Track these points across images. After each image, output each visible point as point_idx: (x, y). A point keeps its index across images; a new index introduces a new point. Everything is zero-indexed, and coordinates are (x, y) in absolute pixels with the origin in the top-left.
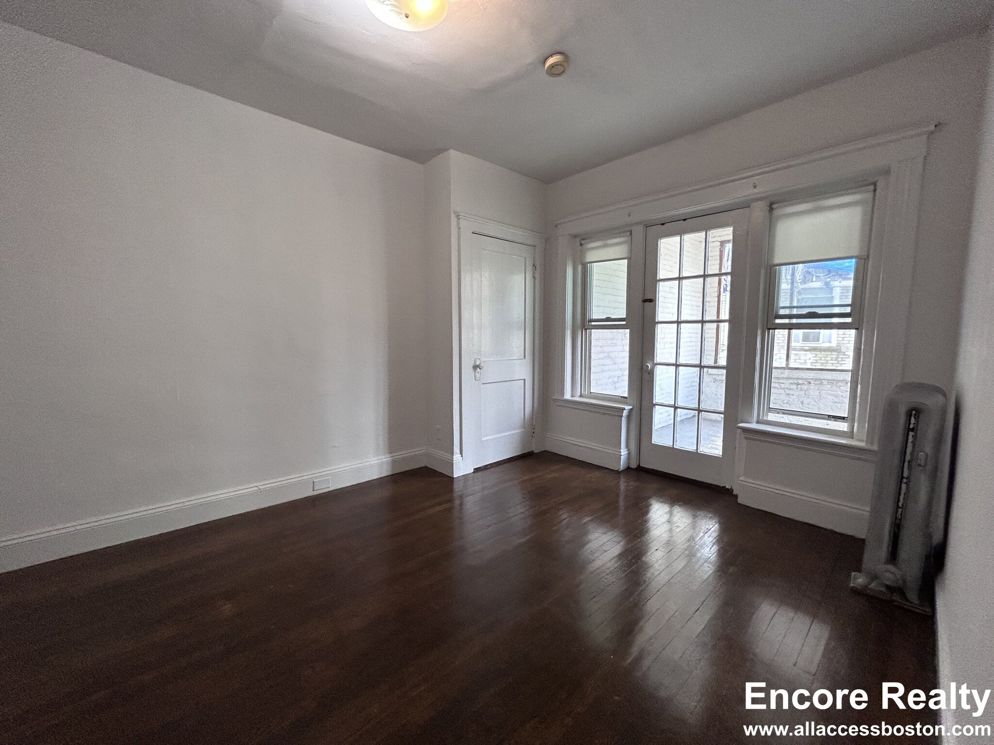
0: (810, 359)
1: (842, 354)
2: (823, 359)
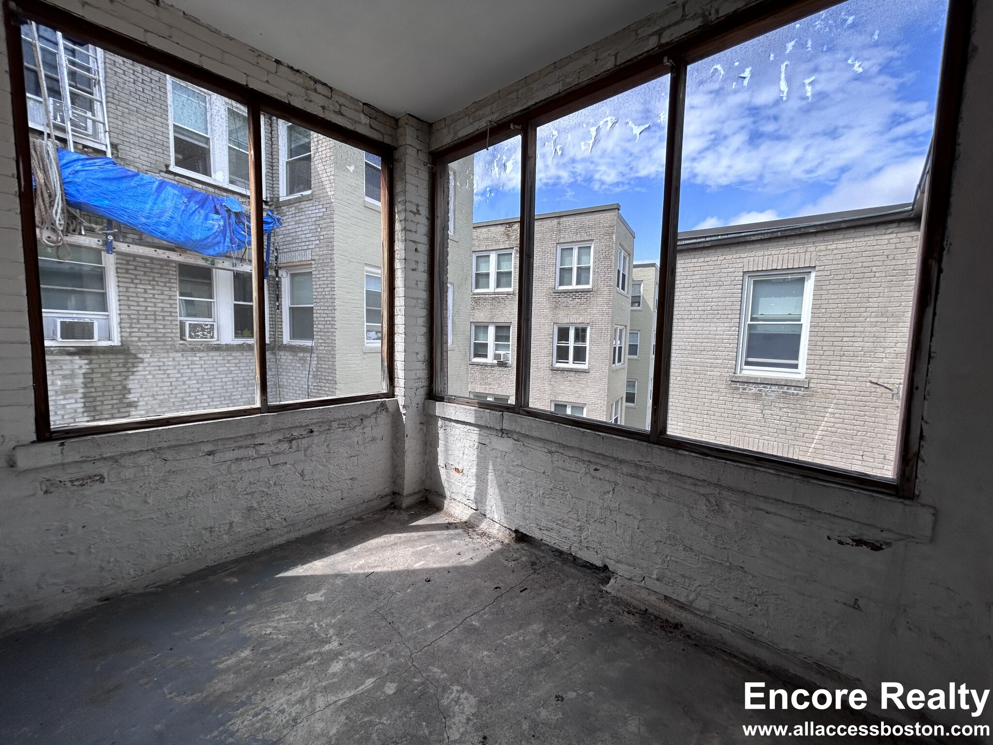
0: (81, 367)
1: (132, 357)
2: (103, 366)
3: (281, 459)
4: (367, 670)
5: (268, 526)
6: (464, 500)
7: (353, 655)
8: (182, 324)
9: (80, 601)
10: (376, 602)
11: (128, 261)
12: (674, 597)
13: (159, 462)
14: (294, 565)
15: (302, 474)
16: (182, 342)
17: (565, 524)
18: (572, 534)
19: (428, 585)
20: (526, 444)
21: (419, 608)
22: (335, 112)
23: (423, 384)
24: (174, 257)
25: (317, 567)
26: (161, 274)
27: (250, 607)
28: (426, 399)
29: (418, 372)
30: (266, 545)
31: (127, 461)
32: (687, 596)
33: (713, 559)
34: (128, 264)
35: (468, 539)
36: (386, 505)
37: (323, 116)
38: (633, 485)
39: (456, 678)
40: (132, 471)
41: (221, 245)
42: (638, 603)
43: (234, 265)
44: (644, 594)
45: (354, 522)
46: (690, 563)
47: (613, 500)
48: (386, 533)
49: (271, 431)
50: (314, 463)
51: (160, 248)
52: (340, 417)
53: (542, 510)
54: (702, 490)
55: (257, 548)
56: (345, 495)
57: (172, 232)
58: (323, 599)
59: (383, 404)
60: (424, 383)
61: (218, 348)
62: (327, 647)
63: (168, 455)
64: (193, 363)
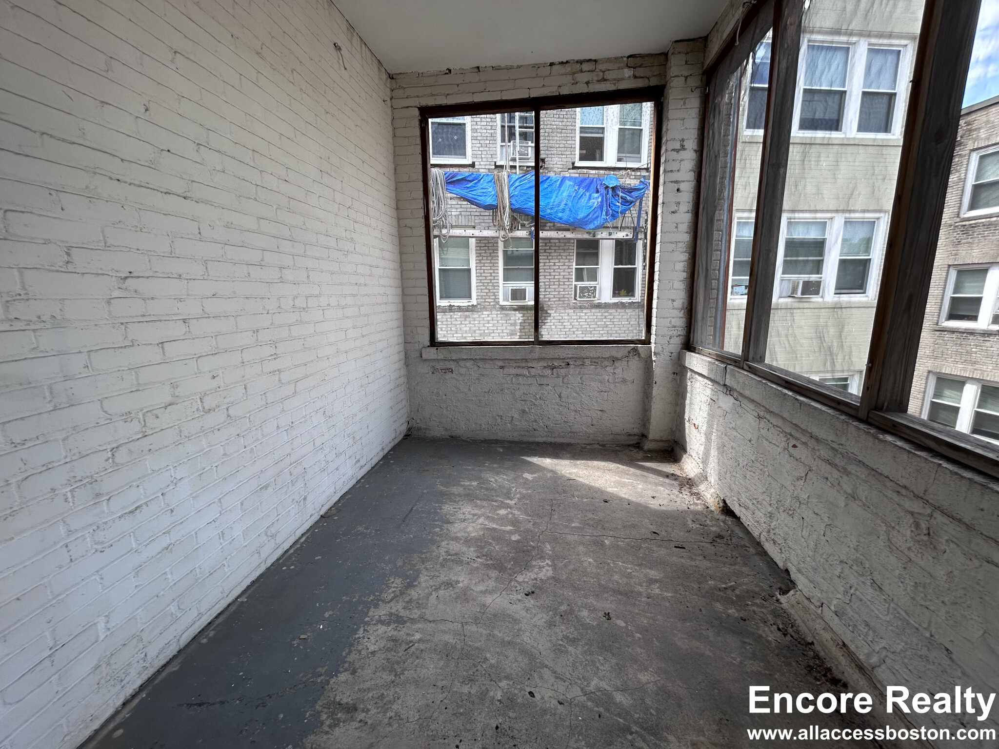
1: (545, 312)
3: (544, 381)
4: (515, 522)
5: (534, 427)
6: (696, 458)
7: (516, 512)
8: (576, 286)
9: (443, 433)
10: (557, 495)
11: (546, 244)
12: (852, 647)
13: (476, 368)
14: (535, 455)
15: (560, 396)
16: (575, 301)
17: (759, 506)
18: (763, 520)
19: (603, 504)
20: (743, 405)
21: (580, 512)
22: (598, 81)
23: (679, 333)
24: (569, 235)
25: (547, 462)
26: (564, 250)
27: (495, 465)
28: (682, 349)
29: (673, 320)
30: (531, 439)
31: (462, 363)
32: (868, 655)
33: (907, 617)
34: (546, 246)
35: (676, 491)
36: (632, 443)
37: (587, 91)
38: (826, 475)
39: (554, 558)
40: (464, 369)
41: (599, 219)
42: (807, 631)
43: (610, 234)
44: (818, 626)
45: (597, 446)
46: (878, 610)
47: (803, 489)
48: (611, 461)
49: (538, 359)
50: (570, 390)
51: (560, 230)
52: (591, 355)
53: (743, 483)
54: (908, 504)
55: (525, 439)
56: (595, 423)
57: (565, 216)
58: (531, 479)
59: (635, 350)
60: (681, 331)
61: (599, 306)
62: (508, 501)
63: (480, 364)
64: (580, 317)
